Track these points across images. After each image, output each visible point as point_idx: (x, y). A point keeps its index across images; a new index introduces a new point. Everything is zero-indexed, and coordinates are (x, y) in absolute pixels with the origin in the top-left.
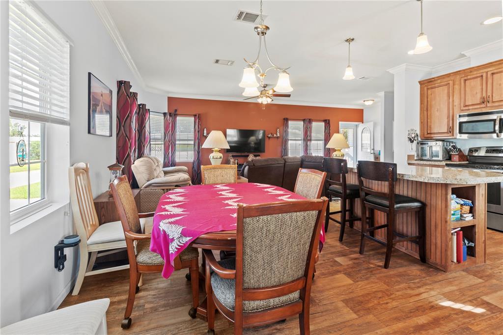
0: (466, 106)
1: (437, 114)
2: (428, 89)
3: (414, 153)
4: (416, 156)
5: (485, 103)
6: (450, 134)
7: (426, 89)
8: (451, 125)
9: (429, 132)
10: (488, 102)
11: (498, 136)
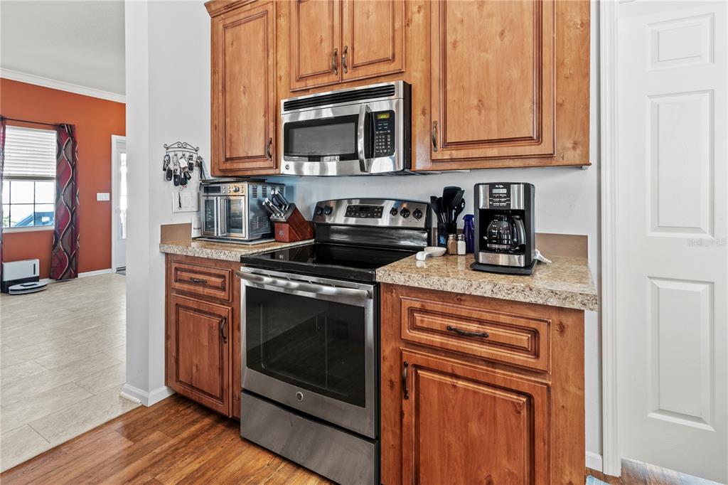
0: (301, 79)
1: (244, 100)
2: (225, 27)
3: (190, 217)
4: (195, 225)
5: (339, 70)
6: (269, 163)
7: (221, 27)
8: (271, 135)
9: (228, 156)
10: (346, 67)
11: (362, 168)
